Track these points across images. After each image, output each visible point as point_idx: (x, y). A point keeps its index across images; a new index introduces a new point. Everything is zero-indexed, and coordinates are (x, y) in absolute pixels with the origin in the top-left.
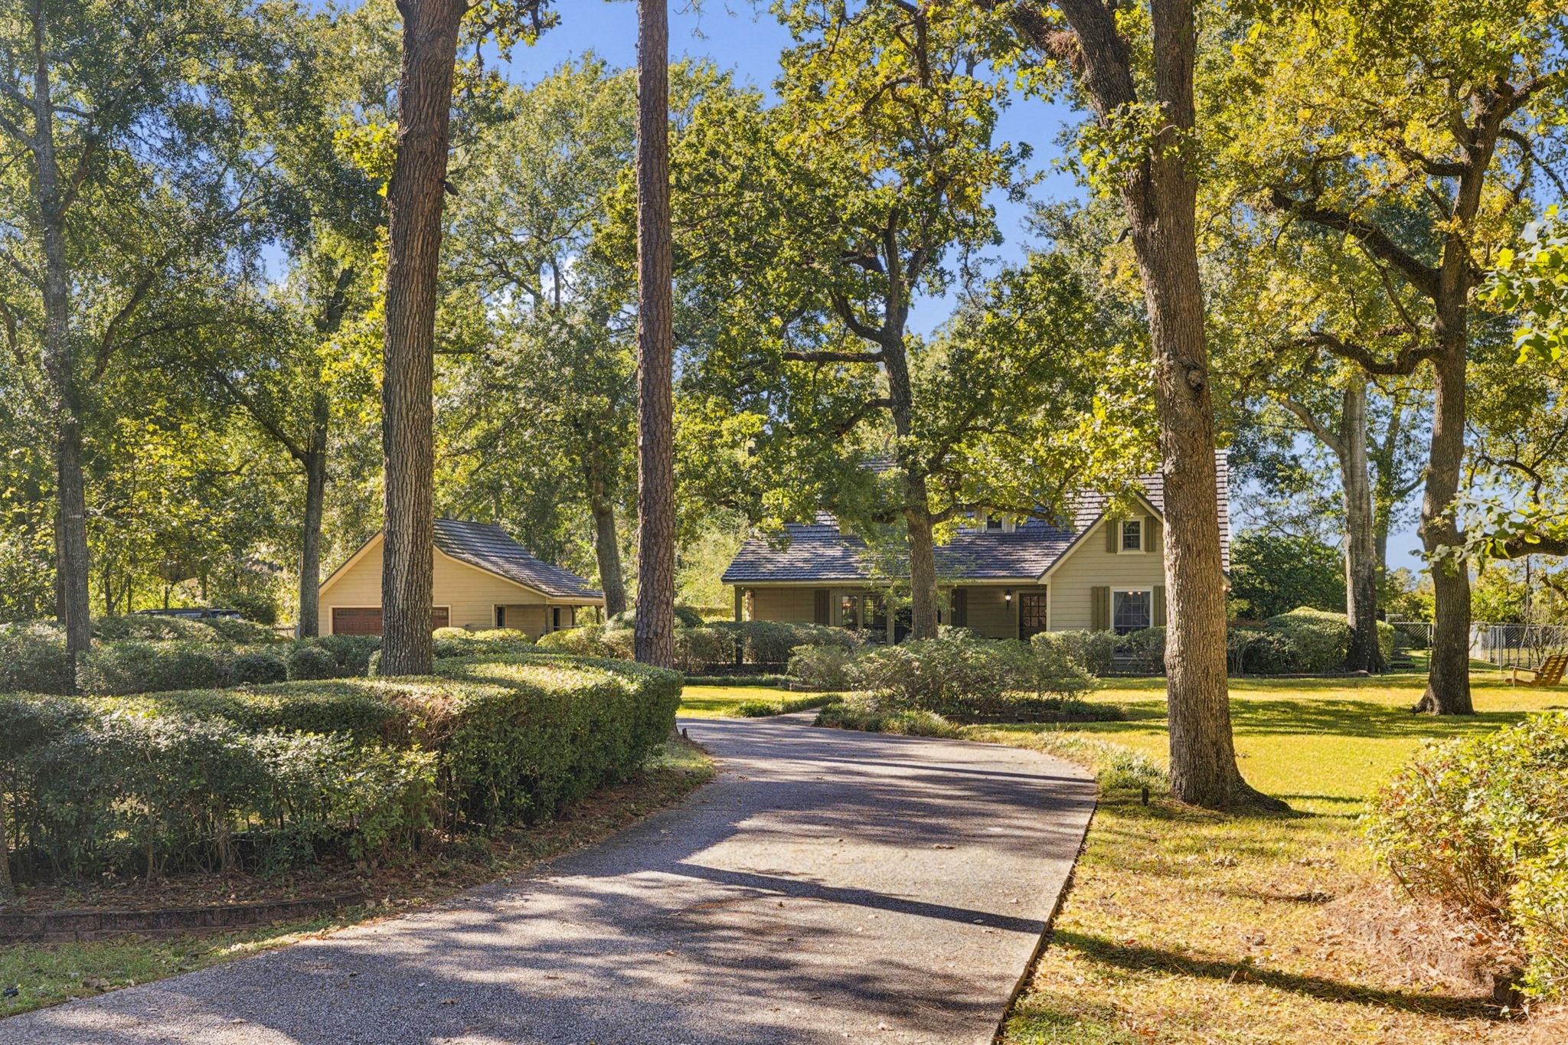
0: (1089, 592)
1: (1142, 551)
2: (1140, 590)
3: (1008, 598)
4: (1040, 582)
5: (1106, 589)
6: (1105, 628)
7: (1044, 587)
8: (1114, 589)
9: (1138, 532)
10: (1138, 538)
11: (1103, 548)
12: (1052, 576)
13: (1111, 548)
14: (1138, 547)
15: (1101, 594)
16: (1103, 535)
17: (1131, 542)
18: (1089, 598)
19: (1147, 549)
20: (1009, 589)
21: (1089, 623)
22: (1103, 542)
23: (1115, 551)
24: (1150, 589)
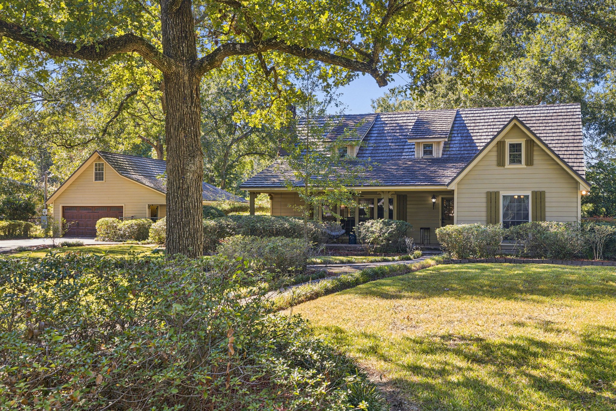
0: (484, 196)
1: (523, 165)
2: (522, 194)
3: (434, 200)
4: (450, 188)
5: (497, 194)
6: (496, 222)
7: (452, 192)
8: (502, 193)
9: (520, 151)
10: (520, 155)
11: (495, 163)
12: (458, 184)
13: (501, 163)
14: (520, 162)
15: (493, 196)
16: (495, 154)
17: (515, 159)
18: (484, 200)
19: (527, 164)
20: (434, 194)
21: (484, 218)
22: (495, 158)
23: (503, 165)
24: (529, 193)
